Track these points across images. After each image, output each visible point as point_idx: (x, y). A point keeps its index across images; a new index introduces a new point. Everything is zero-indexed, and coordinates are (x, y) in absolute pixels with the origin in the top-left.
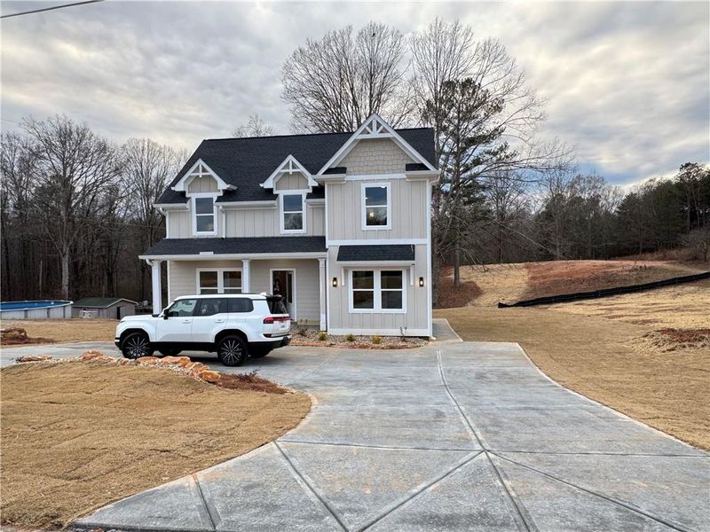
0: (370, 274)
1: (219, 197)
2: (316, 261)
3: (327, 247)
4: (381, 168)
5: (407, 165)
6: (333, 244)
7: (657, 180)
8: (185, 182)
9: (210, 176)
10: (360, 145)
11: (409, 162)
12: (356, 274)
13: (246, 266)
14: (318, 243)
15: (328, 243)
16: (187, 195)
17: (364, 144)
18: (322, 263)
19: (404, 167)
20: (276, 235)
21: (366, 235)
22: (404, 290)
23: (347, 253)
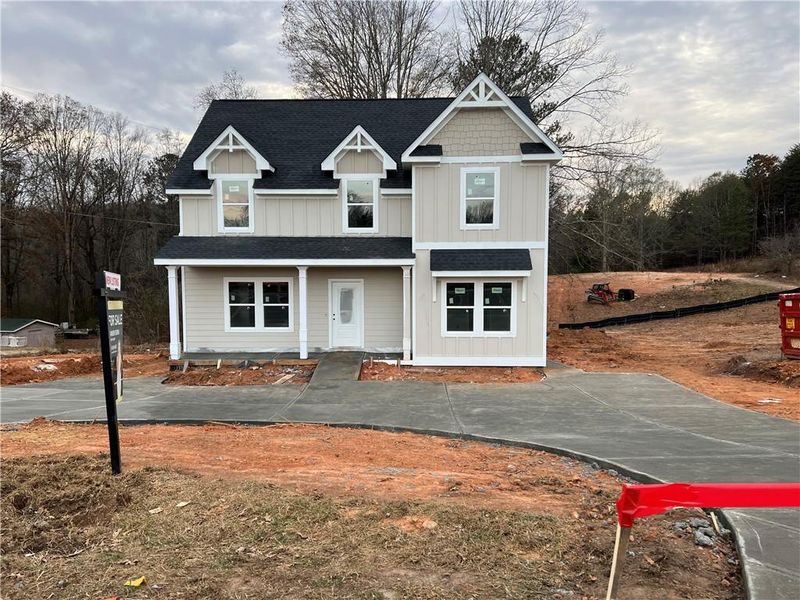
0: (469, 287)
1: (256, 181)
2: (398, 270)
3: (413, 251)
4: (487, 147)
5: (522, 145)
6: (422, 247)
7: (723, 174)
8: (208, 158)
9: (244, 152)
10: (460, 116)
11: (525, 141)
12: (451, 287)
13: (303, 274)
14: (401, 246)
15: (415, 246)
16: (210, 176)
17: (466, 115)
18: (406, 273)
19: (518, 146)
20: (338, 234)
21: (464, 235)
22: (514, 308)
23: (441, 259)
